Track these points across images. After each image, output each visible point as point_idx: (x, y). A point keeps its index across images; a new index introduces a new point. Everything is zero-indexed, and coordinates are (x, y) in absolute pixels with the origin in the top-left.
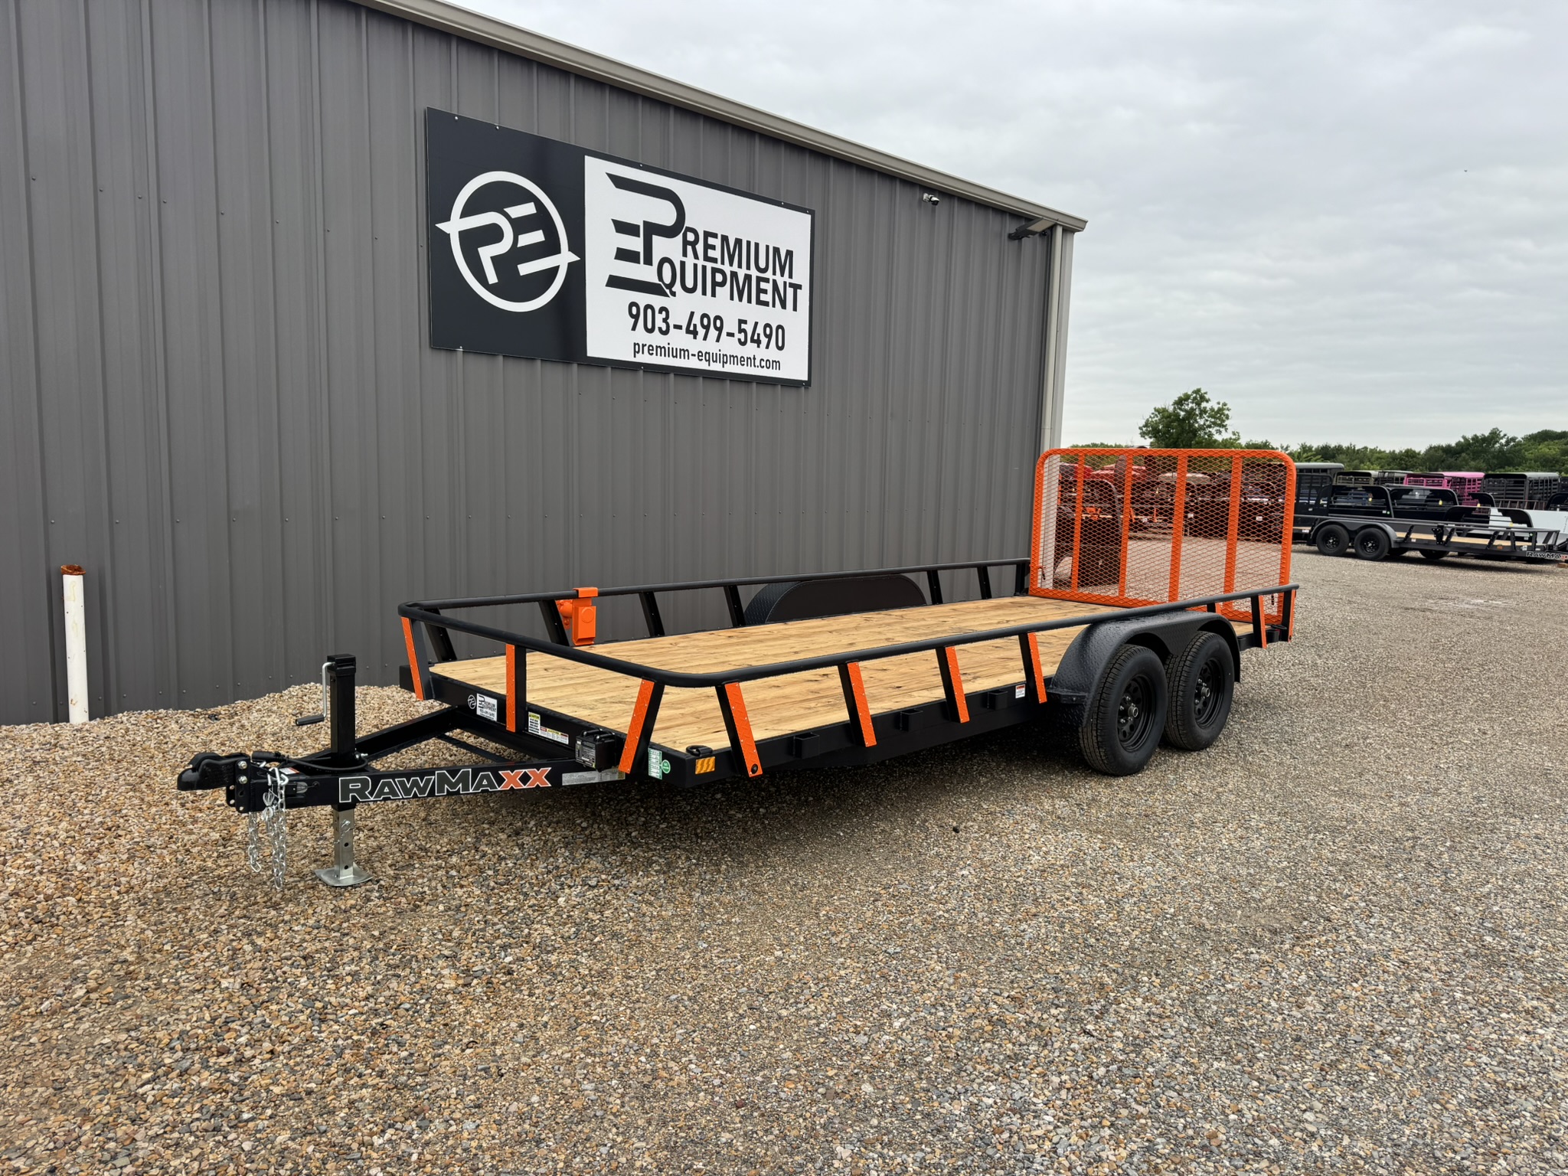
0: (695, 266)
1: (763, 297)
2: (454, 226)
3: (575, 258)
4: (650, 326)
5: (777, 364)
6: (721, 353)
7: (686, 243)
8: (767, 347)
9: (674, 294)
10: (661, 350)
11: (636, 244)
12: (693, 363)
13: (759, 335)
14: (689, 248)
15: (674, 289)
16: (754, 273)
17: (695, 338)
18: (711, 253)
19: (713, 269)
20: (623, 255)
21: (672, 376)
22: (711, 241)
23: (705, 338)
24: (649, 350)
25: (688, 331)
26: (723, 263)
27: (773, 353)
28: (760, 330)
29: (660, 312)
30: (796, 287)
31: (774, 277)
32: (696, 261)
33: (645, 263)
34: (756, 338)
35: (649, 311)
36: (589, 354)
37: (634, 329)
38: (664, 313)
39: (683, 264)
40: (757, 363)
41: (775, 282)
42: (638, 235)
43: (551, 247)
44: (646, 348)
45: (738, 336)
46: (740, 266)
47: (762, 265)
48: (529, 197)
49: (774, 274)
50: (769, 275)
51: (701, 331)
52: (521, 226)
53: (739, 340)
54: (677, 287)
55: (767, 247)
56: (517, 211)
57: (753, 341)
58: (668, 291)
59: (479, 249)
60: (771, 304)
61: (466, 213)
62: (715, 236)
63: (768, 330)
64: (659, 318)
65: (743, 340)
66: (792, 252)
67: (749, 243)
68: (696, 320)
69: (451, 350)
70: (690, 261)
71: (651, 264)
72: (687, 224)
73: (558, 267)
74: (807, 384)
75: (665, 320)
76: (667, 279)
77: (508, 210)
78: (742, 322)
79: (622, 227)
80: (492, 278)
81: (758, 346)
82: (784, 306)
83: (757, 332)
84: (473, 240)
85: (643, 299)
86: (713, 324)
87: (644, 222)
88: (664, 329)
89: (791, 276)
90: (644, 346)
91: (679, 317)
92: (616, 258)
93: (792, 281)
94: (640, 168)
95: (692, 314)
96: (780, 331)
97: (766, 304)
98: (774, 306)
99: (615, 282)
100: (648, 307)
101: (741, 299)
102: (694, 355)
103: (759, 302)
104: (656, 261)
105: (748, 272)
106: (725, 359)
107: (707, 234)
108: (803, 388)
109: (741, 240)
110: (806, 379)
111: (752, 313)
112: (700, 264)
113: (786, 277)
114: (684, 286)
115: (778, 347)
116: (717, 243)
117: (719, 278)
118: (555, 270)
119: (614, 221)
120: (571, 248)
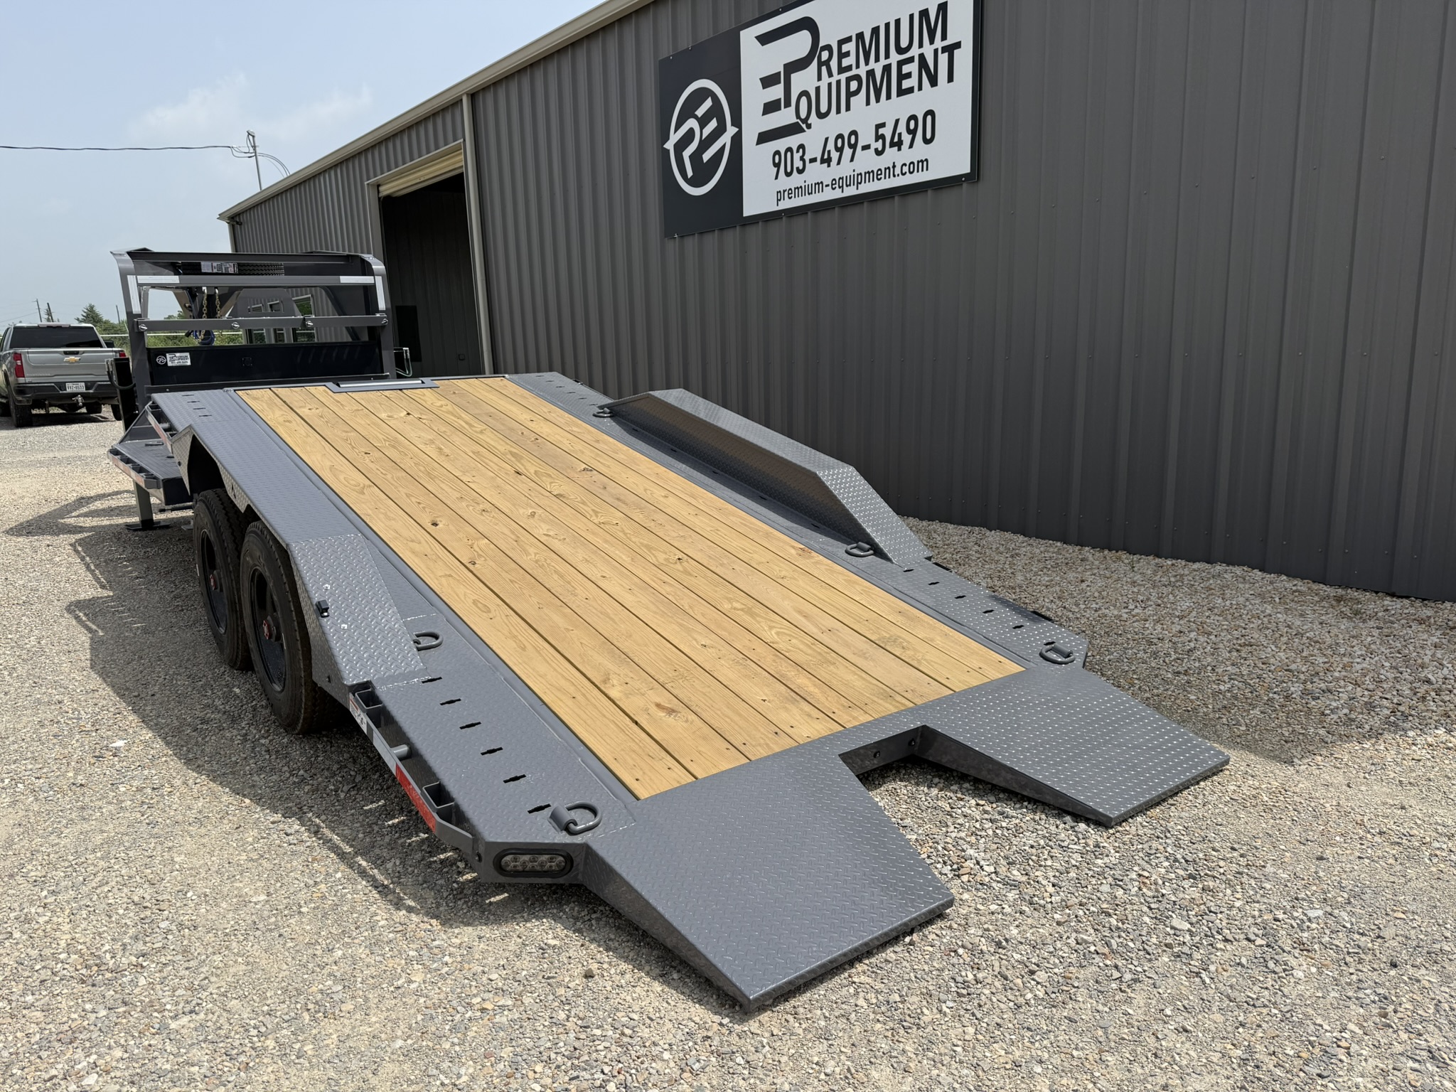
0: (830, 85)
1: (906, 84)
2: (671, 144)
3: (736, 130)
4: (789, 170)
5: (923, 163)
6: (856, 173)
7: (820, 65)
8: (911, 146)
10: (796, 191)
11: (777, 92)
12: (828, 195)
13: (900, 135)
14: (824, 70)
15: (809, 122)
16: (894, 58)
17: (829, 166)
18: (845, 62)
19: (847, 78)
20: (767, 108)
21: (809, 214)
22: (845, 47)
23: (839, 163)
24: (789, 194)
25: (822, 160)
27: (920, 152)
28: (902, 127)
29: (798, 151)
30: (951, 49)
32: (830, 79)
33: (785, 107)
34: (896, 139)
35: (789, 154)
36: (744, 215)
37: (776, 178)
38: (801, 150)
39: (818, 89)
40: (898, 170)
41: (922, 57)
42: (780, 83)
43: (722, 128)
44: (786, 193)
46: (877, 59)
47: (904, 40)
48: (706, 94)
49: (921, 44)
50: (915, 50)
51: (835, 155)
52: (703, 122)
53: (876, 150)
54: (814, 119)
55: (912, 18)
56: (700, 111)
57: (892, 144)
58: (804, 126)
59: (684, 153)
60: (916, 89)
61: (676, 131)
62: (849, 39)
63: (912, 125)
65: (880, 149)
67: (887, 26)
68: (831, 145)
69: (673, 237)
70: (824, 83)
71: (790, 106)
73: (725, 145)
75: (802, 157)
76: (804, 113)
77: (697, 113)
78: (880, 126)
79: (768, 82)
80: (690, 173)
81: (899, 149)
82: (933, 81)
83: (898, 132)
84: (679, 150)
86: (849, 142)
87: (785, 65)
88: (801, 168)
89: (944, 36)
90: (784, 191)
92: (764, 114)
93: (945, 43)
94: (783, 12)
95: (827, 139)
96: (929, 118)
97: (911, 90)
98: (920, 88)
99: (764, 138)
100: (786, 152)
101: (878, 100)
102: (827, 186)
103: (900, 92)
105: (887, 62)
106: (859, 179)
107: (840, 43)
108: (965, 185)
109: (879, 27)
110: (968, 171)
111: (895, 110)
112: (834, 81)
113: (938, 42)
114: (819, 113)
115: (926, 140)
116: (852, 47)
117: (854, 86)
118: (724, 146)
119: (761, 79)
120: (733, 124)
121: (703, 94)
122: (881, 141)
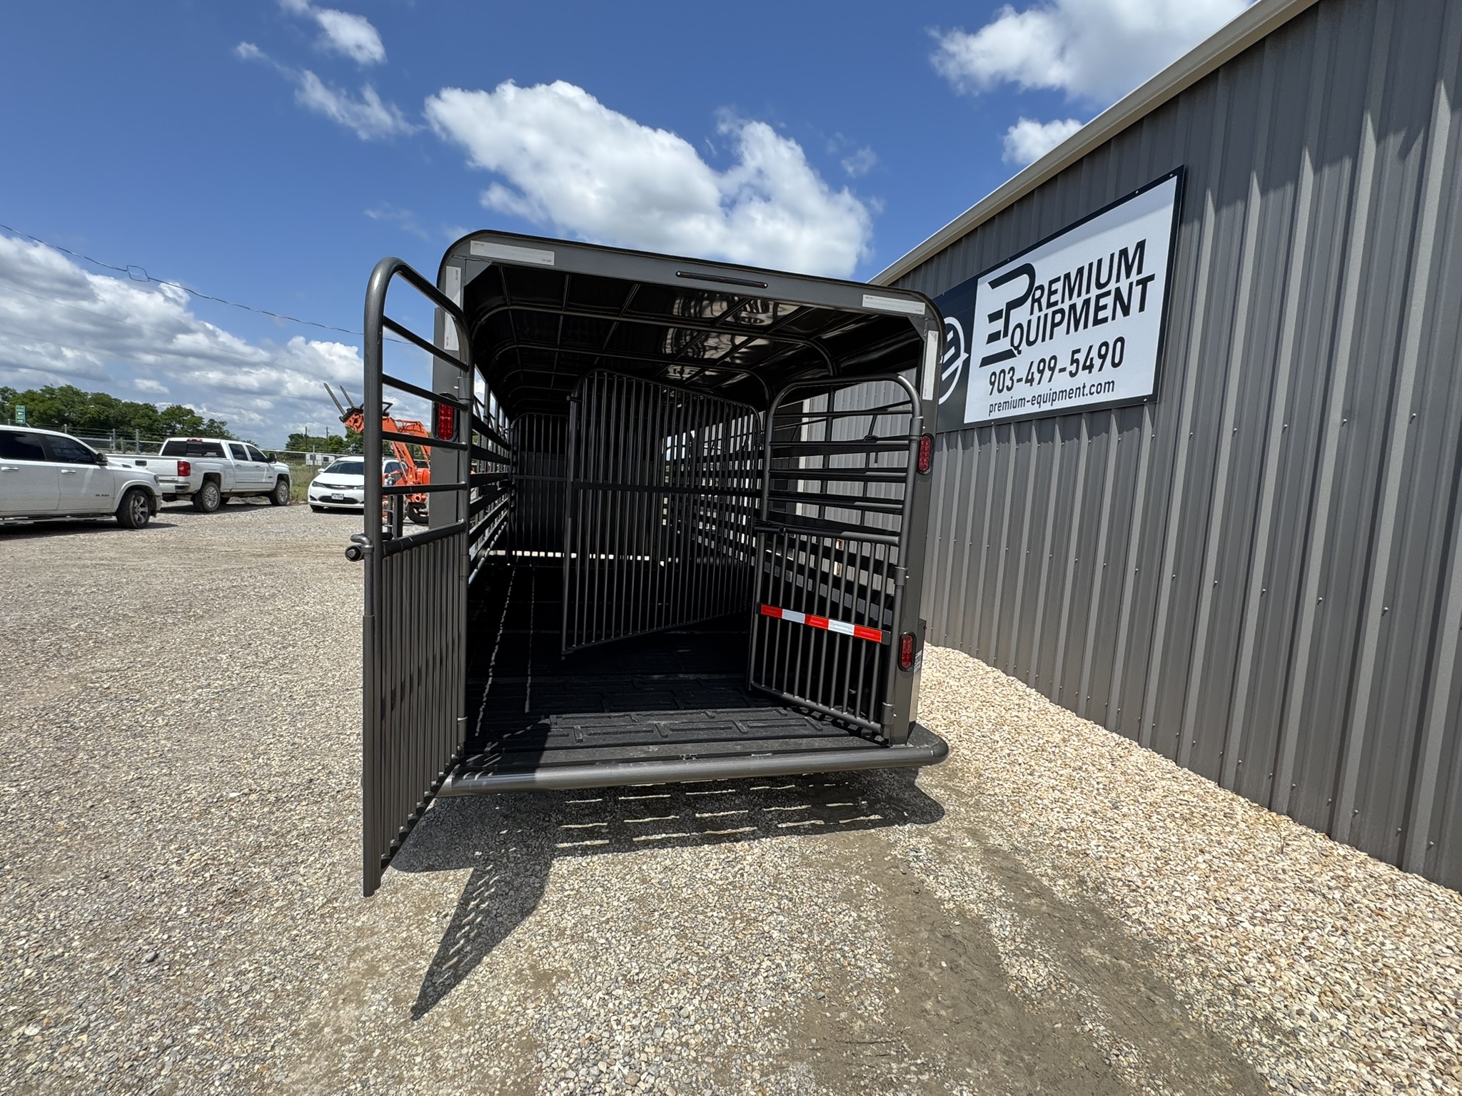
0: (1039, 318)
1: (1101, 315)
3: (967, 355)
4: (1001, 388)
5: (1110, 385)
6: (1051, 392)
7: (1034, 301)
8: (1100, 369)
9: (1019, 352)
10: (1004, 405)
11: (999, 325)
12: (1028, 409)
13: (1092, 359)
14: (1036, 304)
15: (1020, 349)
16: (1095, 292)
17: (1031, 385)
18: (1053, 299)
19: (1053, 312)
20: (991, 338)
21: (1014, 424)
22: (1054, 286)
23: (1040, 383)
24: (999, 407)
25: (1027, 381)
26: (1063, 302)
27: (1109, 373)
28: (1094, 354)
29: (1009, 373)
30: (1144, 282)
31: (1118, 285)
32: (1040, 313)
33: (1004, 337)
34: (1088, 364)
35: (1002, 375)
36: (965, 422)
38: (1011, 373)
39: (1029, 322)
40: (1087, 391)
41: (1118, 290)
42: (1002, 318)
43: (957, 354)
44: (997, 406)
45: (1069, 368)
46: (1079, 295)
47: (1103, 280)
48: (950, 328)
49: (1118, 280)
50: (1112, 286)
51: (1037, 376)
53: (1071, 372)
54: (1024, 346)
55: (1112, 255)
57: (1085, 368)
58: (1016, 352)
60: (1110, 319)
62: (1058, 279)
63: (1104, 348)
64: (1008, 377)
65: (1074, 371)
67: (1091, 265)
70: (1035, 316)
71: (1007, 336)
72: (1036, 285)
73: (958, 367)
74: (1152, 400)
75: (1012, 378)
76: (1016, 344)
78: (1074, 353)
79: (994, 317)
81: (1090, 372)
82: (1126, 311)
83: (1090, 356)
86: (1050, 365)
88: (1010, 384)
89: (1139, 271)
91: (1021, 373)
93: (1140, 277)
95: (1032, 363)
96: (1119, 344)
97: (1105, 320)
98: (1114, 318)
99: (986, 361)
101: (1076, 329)
102: (1028, 401)
103: (1097, 322)
104: (1011, 331)
105: (1088, 296)
106: (1053, 397)
107: (1051, 282)
108: (1147, 405)
109: (1083, 267)
110: (1151, 393)
111: (1089, 337)
112: (1042, 314)
113: (1134, 277)
114: (1030, 343)
115: (1115, 365)
116: (1058, 286)
117: (1058, 317)
119: (989, 315)
120: (965, 351)
122: (1075, 365)
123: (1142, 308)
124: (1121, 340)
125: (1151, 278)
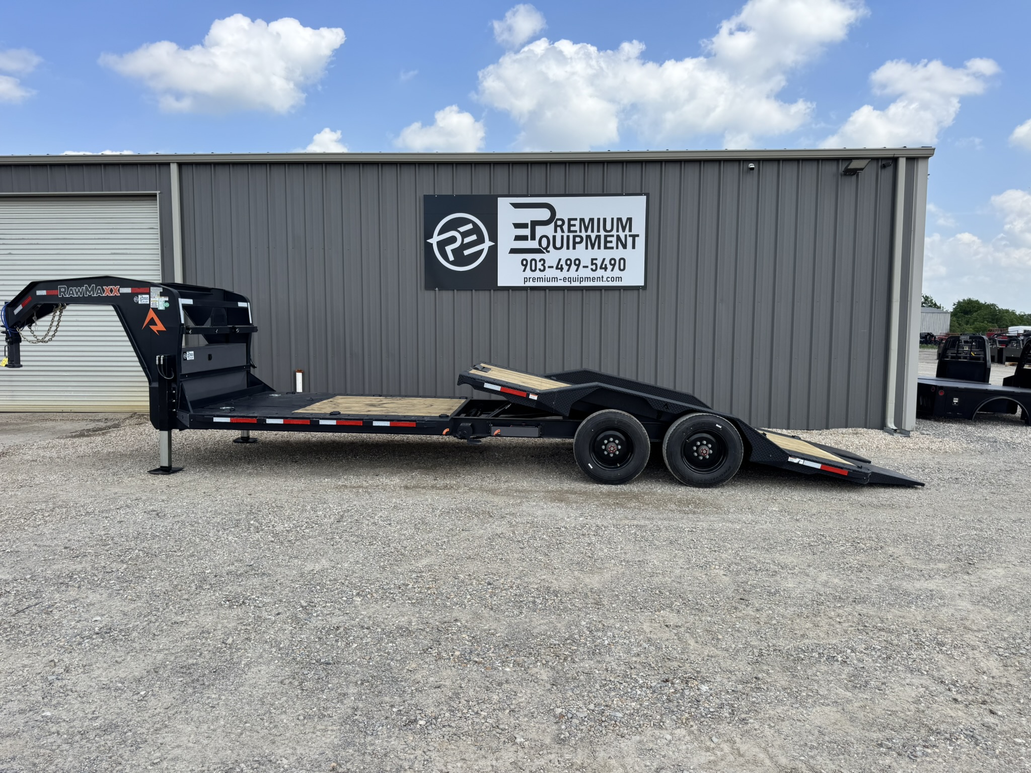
0: (562, 237)
1: (609, 245)
2: (434, 240)
3: (493, 243)
4: (533, 268)
5: (620, 279)
6: (579, 277)
7: (556, 226)
8: (612, 270)
9: (548, 252)
10: (539, 279)
11: (527, 232)
12: (561, 284)
13: (606, 265)
14: (559, 229)
15: (548, 249)
16: (602, 233)
17: (562, 271)
18: (572, 228)
19: (573, 235)
20: (518, 238)
21: (547, 291)
22: (572, 222)
23: (568, 270)
24: (533, 280)
25: (557, 268)
26: (581, 231)
27: (617, 273)
28: (607, 262)
29: (540, 261)
30: (634, 237)
31: (618, 233)
32: (563, 234)
33: (531, 240)
34: (604, 266)
35: (533, 262)
36: (498, 285)
37: (524, 271)
38: (542, 262)
39: (554, 237)
40: (605, 279)
41: (618, 236)
42: (528, 228)
43: (481, 240)
44: (531, 280)
45: (590, 267)
46: (593, 231)
47: (608, 227)
48: (468, 221)
49: (618, 231)
50: (614, 232)
52: (464, 235)
53: (592, 269)
54: (551, 248)
55: (612, 219)
56: (462, 229)
57: (601, 268)
58: (545, 251)
59: (446, 248)
60: (615, 248)
61: (439, 234)
62: (576, 219)
63: (613, 262)
64: (539, 265)
65: (594, 269)
66: (631, 218)
67: (599, 219)
68: (563, 262)
69: (434, 289)
70: (559, 234)
71: (535, 240)
72: (557, 217)
73: (483, 249)
74: (644, 288)
75: (543, 265)
76: (545, 245)
77: (459, 229)
78: (592, 260)
79: (517, 226)
80: (451, 258)
81: (606, 271)
82: (625, 247)
83: (605, 263)
84: (442, 245)
85: (529, 257)
86: (574, 263)
88: (542, 268)
89: (630, 230)
90: (530, 278)
91: (551, 262)
92: (515, 240)
93: (631, 233)
94: (530, 197)
95: (560, 260)
96: (622, 261)
97: (612, 248)
99: (513, 251)
100: (531, 261)
101: (593, 248)
102: (561, 280)
103: (606, 248)
104: (537, 238)
105: (598, 234)
106: (581, 279)
107: (570, 220)
108: (641, 290)
109: (593, 219)
110: (643, 285)
111: (601, 254)
112: (565, 235)
113: (627, 232)
114: (555, 247)
115: (620, 269)
116: (577, 223)
117: (578, 240)
118: (482, 251)
119: (513, 224)
120: (490, 240)
121: (466, 221)
122: (594, 266)
123: (634, 247)
124: (624, 260)
125: (638, 236)
